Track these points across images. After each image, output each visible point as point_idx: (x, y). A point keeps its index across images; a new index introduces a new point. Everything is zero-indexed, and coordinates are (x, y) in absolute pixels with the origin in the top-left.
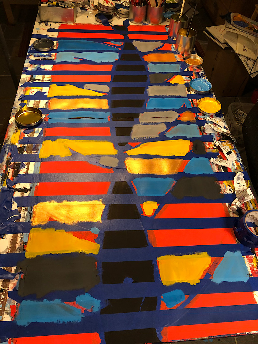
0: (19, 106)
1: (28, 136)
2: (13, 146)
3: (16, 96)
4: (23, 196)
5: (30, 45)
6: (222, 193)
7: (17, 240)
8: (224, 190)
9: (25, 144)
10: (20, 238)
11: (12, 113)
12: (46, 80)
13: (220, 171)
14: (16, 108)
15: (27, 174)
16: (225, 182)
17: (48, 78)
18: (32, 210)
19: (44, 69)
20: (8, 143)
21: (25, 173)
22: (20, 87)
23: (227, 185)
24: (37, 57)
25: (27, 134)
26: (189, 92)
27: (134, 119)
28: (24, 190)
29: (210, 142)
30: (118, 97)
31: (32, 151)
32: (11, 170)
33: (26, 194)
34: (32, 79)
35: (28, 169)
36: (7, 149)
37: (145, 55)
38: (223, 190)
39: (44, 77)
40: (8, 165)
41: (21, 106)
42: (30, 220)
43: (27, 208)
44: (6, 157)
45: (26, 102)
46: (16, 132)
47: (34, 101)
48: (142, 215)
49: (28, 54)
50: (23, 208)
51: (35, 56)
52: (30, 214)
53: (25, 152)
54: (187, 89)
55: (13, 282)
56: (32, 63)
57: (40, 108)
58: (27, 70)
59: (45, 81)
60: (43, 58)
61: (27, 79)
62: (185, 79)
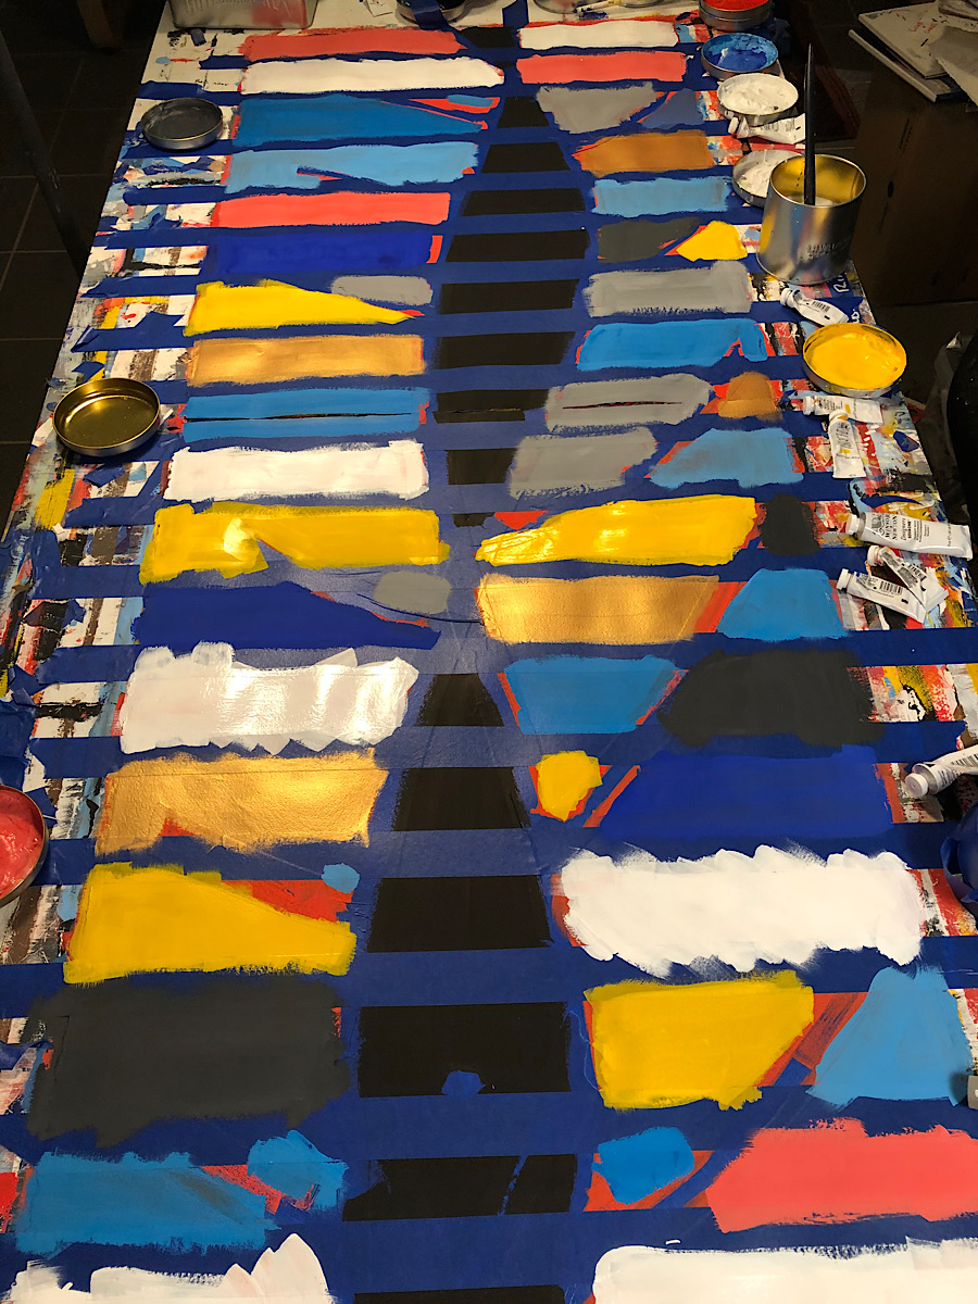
0: (77, 374)
1: (102, 495)
2: (42, 534)
3: (64, 337)
4: (69, 736)
5: (132, 126)
6: (878, 718)
7: (36, 911)
8: (887, 706)
9: (86, 528)
10: (50, 905)
11: (45, 404)
12: (185, 266)
13: (873, 627)
14: (64, 383)
15: (88, 648)
16: (891, 672)
17: (192, 257)
18: (102, 792)
19: (178, 223)
20: (25, 525)
21: (81, 643)
22: (83, 299)
23: (897, 685)
24: (157, 172)
25: (99, 487)
26: (760, 292)
27: (526, 413)
28: (75, 712)
29: (837, 502)
30: (467, 324)
31: (115, 556)
32: (28, 633)
33: (82, 729)
34: (131, 264)
35: (94, 625)
36: (20, 549)
37: (584, 147)
38: (879, 707)
39: (176, 256)
40: (21, 612)
41: (81, 375)
42: (91, 830)
43: (80, 784)
44: (13, 581)
45: (101, 357)
46: (59, 477)
47: (131, 353)
48: (532, 811)
49: (119, 164)
50: (67, 782)
51: (148, 172)
52: (93, 807)
53: (87, 561)
54: (750, 279)
55: (11, 1081)
56: (134, 198)
57: (153, 379)
58: (114, 227)
59: (178, 272)
60: (178, 175)
61: (113, 265)
62: (748, 240)
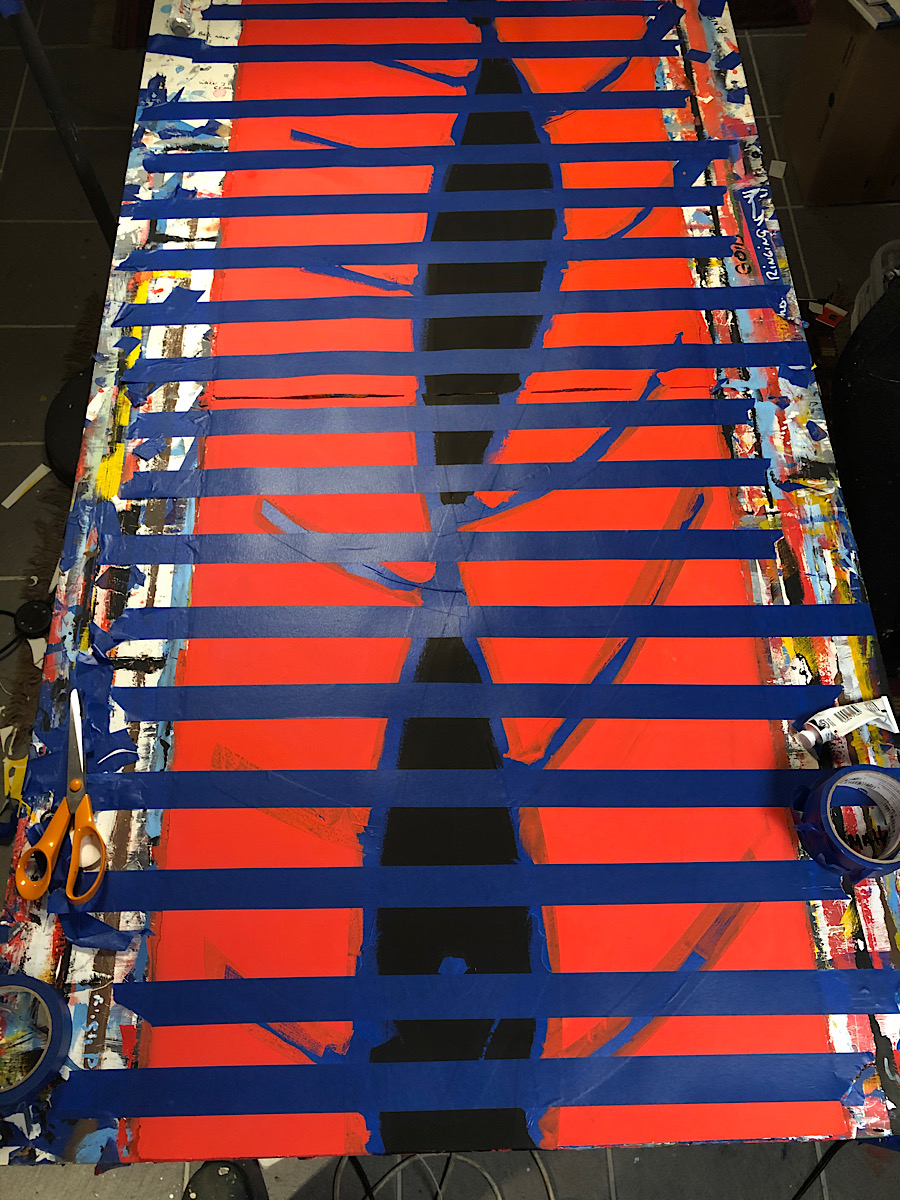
0: (117, 350)
1: (149, 469)
2: (103, 503)
3: (103, 311)
4: (142, 685)
6: (774, 681)
7: (130, 830)
8: (783, 671)
9: (139, 499)
10: (139, 825)
11: (94, 379)
12: (203, 239)
13: (777, 602)
14: (107, 359)
15: (150, 608)
16: (788, 642)
17: (208, 229)
18: (172, 733)
19: (194, 192)
20: (88, 495)
21: (144, 605)
22: (116, 272)
23: (792, 653)
24: (170, 137)
25: (146, 460)
26: (703, 278)
28: (143, 665)
29: (755, 488)
31: (165, 526)
32: (101, 595)
33: (152, 680)
34: (156, 236)
35: (153, 589)
36: (86, 519)
37: (554, 118)
38: (777, 672)
39: (194, 228)
40: (92, 576)
41: (122, 351)
42: (165, 765)
43: (154, 726)
44: (83, 548)
45: (137, 332)
46: (112, 451)
47: (163, 329)
48: (505, 755)
49: (136, 126)
50: (144, 725)
51: (164, 136)
52: (165, 745)
53: (143, 530)
54: (695, 264)
55: (125, 958)
56: (154, 165)
57: (183, 355)
58: (137, 196)
59: (198, 245)
60: (189, 140)
61: (139, 237)
62: (695, 223)
